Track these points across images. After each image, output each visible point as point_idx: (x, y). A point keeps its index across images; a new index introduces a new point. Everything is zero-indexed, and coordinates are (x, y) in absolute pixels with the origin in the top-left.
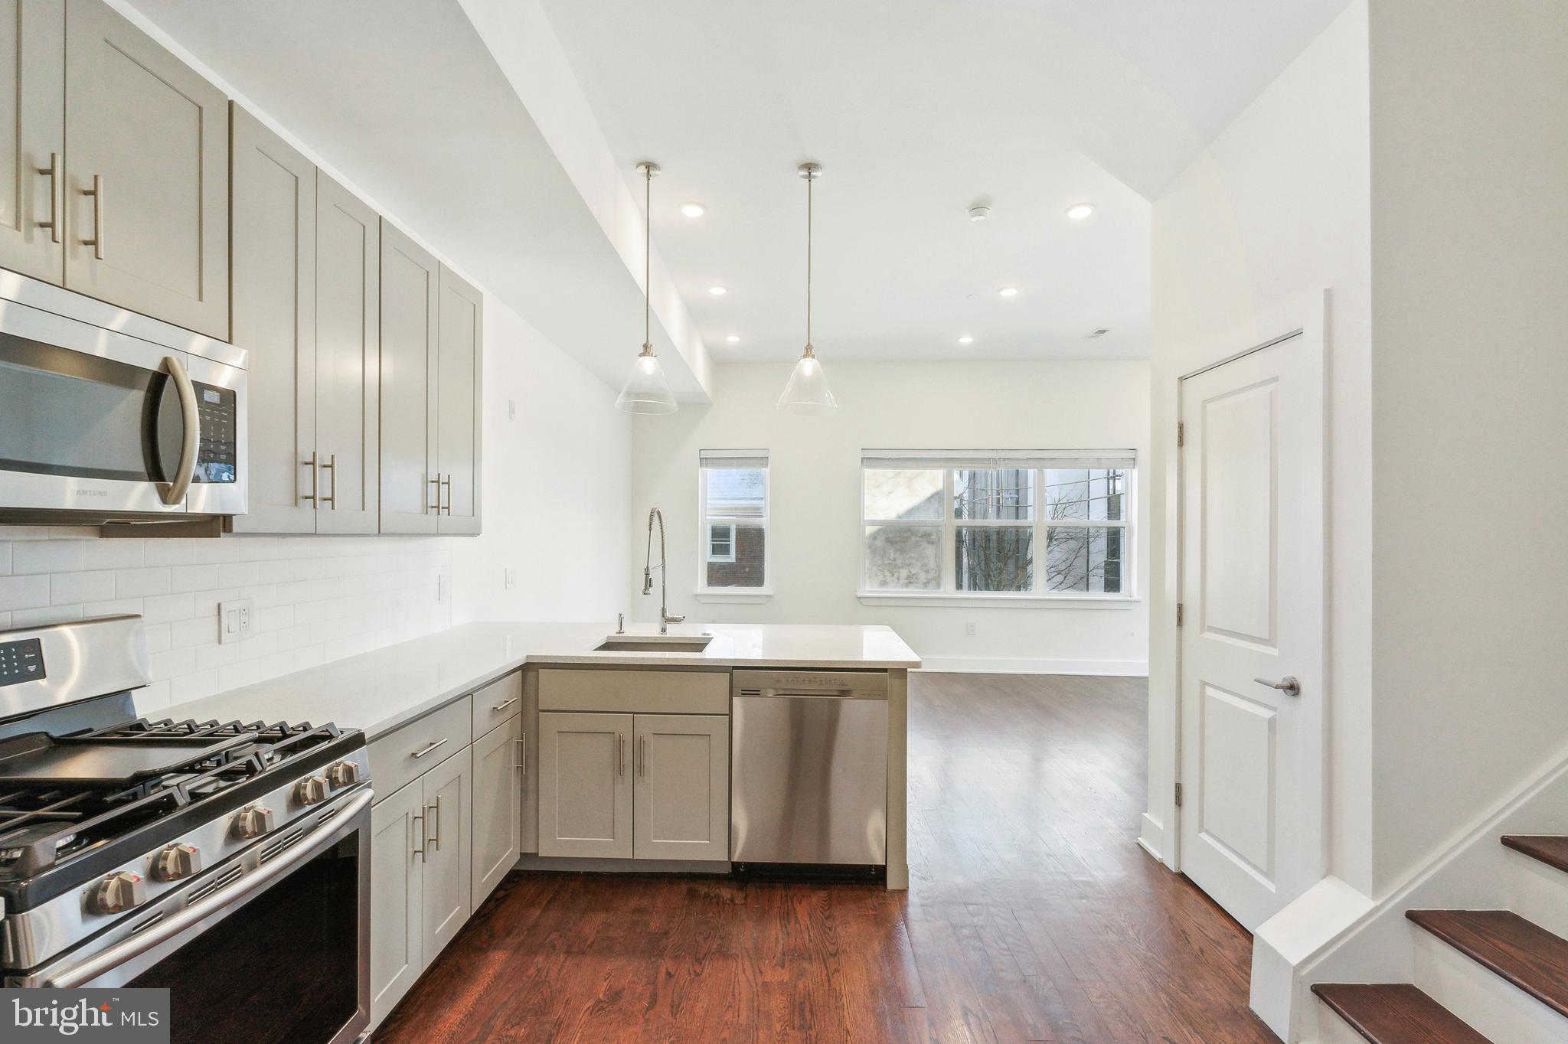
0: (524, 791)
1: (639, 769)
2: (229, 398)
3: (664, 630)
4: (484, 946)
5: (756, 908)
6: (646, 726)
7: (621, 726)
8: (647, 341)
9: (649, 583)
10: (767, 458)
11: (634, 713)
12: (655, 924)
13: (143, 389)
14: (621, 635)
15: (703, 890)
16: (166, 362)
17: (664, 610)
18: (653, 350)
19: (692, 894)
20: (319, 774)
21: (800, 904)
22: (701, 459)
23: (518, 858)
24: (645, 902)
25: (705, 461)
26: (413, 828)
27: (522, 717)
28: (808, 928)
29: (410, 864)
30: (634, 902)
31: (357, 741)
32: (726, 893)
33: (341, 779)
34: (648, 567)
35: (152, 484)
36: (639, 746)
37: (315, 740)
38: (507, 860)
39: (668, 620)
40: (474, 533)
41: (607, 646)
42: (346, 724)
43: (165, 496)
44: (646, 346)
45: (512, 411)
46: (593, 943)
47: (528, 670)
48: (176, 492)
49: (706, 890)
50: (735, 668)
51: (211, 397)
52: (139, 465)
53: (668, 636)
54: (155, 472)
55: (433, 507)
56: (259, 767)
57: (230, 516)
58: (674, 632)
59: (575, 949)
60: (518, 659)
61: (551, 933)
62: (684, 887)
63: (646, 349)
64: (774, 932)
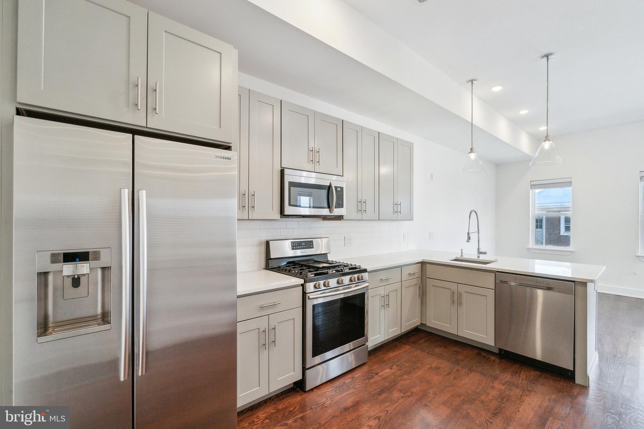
0: (422, 303)
1: (460, 304)
2: (342, 188)
3: (478, 257)
4: (405, 343)
5: (503, 366)
6: (462, 289)
7: (454, 287)
8: (472, 147)
9: (469, 238)
10: (571, 182)
11: (458, 283)
12: (460, 357)
13: (326, 190)
14: (462, 257)
15: (484, 354)
16: (330, 183)
17: (478, 249)
18: (474, 150)
19: (479, 354)
20: (356, 276)
21: (524, 372)
22: (531, 185)
23: (420, 324)
24: (459, 350)
25: (533, 186)
26: (382, 299)
27: (421, 279)
28: (523, 379)
29: (381, 308)
30: (456, 349)
31: (365, 271)
32: (493, 358)
33: (360, 279)
34: (469, 232)
35: (328, 209)
36: (460, 295)
37: (355, 268)
38: (415, 322)
39: (482, 253)
40: (411, 220)
41: (456, 260)
42: (363, 267)
43: (330, 211)
44: (471, 149)
45: (432, 177)
46: (436, 354)
47: (423, 264)
48: (332, 210)
49: (485, 355)
50: (498, 272)
51: (339, 189)
52: (326, 205)
53: (480, 259)
54: (329, 207)
55: (396, 212)
56: (344, 271)
57: (343, 215)
58: (483, 258)
59: (430, 353)
60: (420, 260)
61: (425, 347)
62: (477, 351)
63: (472, 150)
64: (506, 375)
